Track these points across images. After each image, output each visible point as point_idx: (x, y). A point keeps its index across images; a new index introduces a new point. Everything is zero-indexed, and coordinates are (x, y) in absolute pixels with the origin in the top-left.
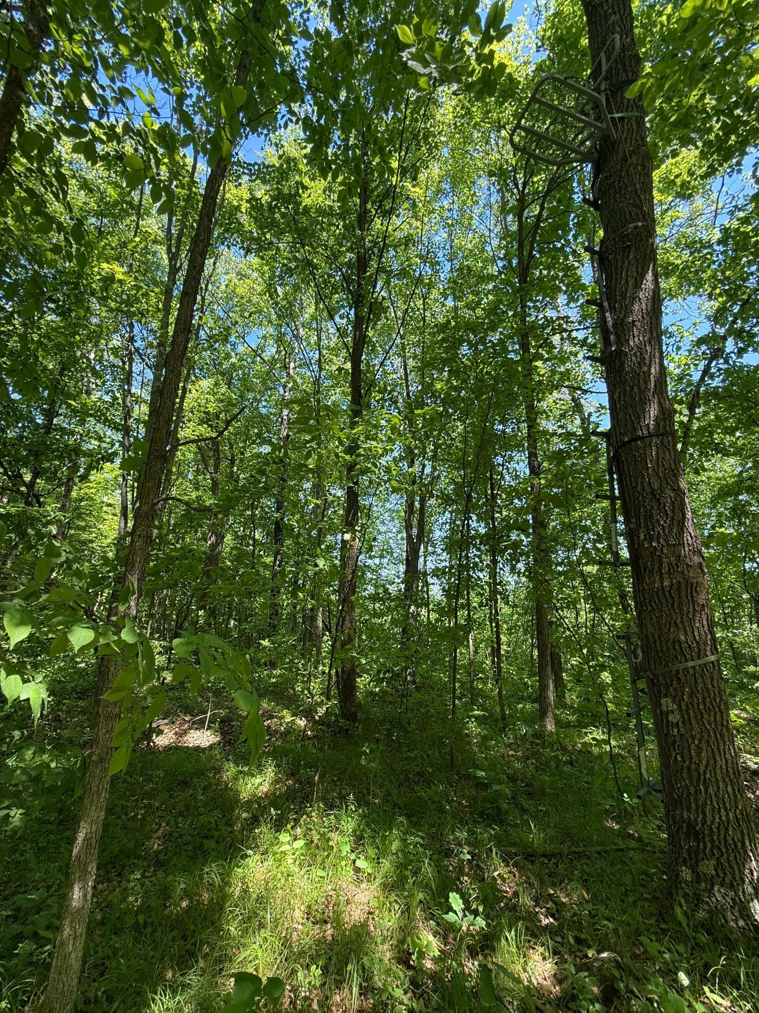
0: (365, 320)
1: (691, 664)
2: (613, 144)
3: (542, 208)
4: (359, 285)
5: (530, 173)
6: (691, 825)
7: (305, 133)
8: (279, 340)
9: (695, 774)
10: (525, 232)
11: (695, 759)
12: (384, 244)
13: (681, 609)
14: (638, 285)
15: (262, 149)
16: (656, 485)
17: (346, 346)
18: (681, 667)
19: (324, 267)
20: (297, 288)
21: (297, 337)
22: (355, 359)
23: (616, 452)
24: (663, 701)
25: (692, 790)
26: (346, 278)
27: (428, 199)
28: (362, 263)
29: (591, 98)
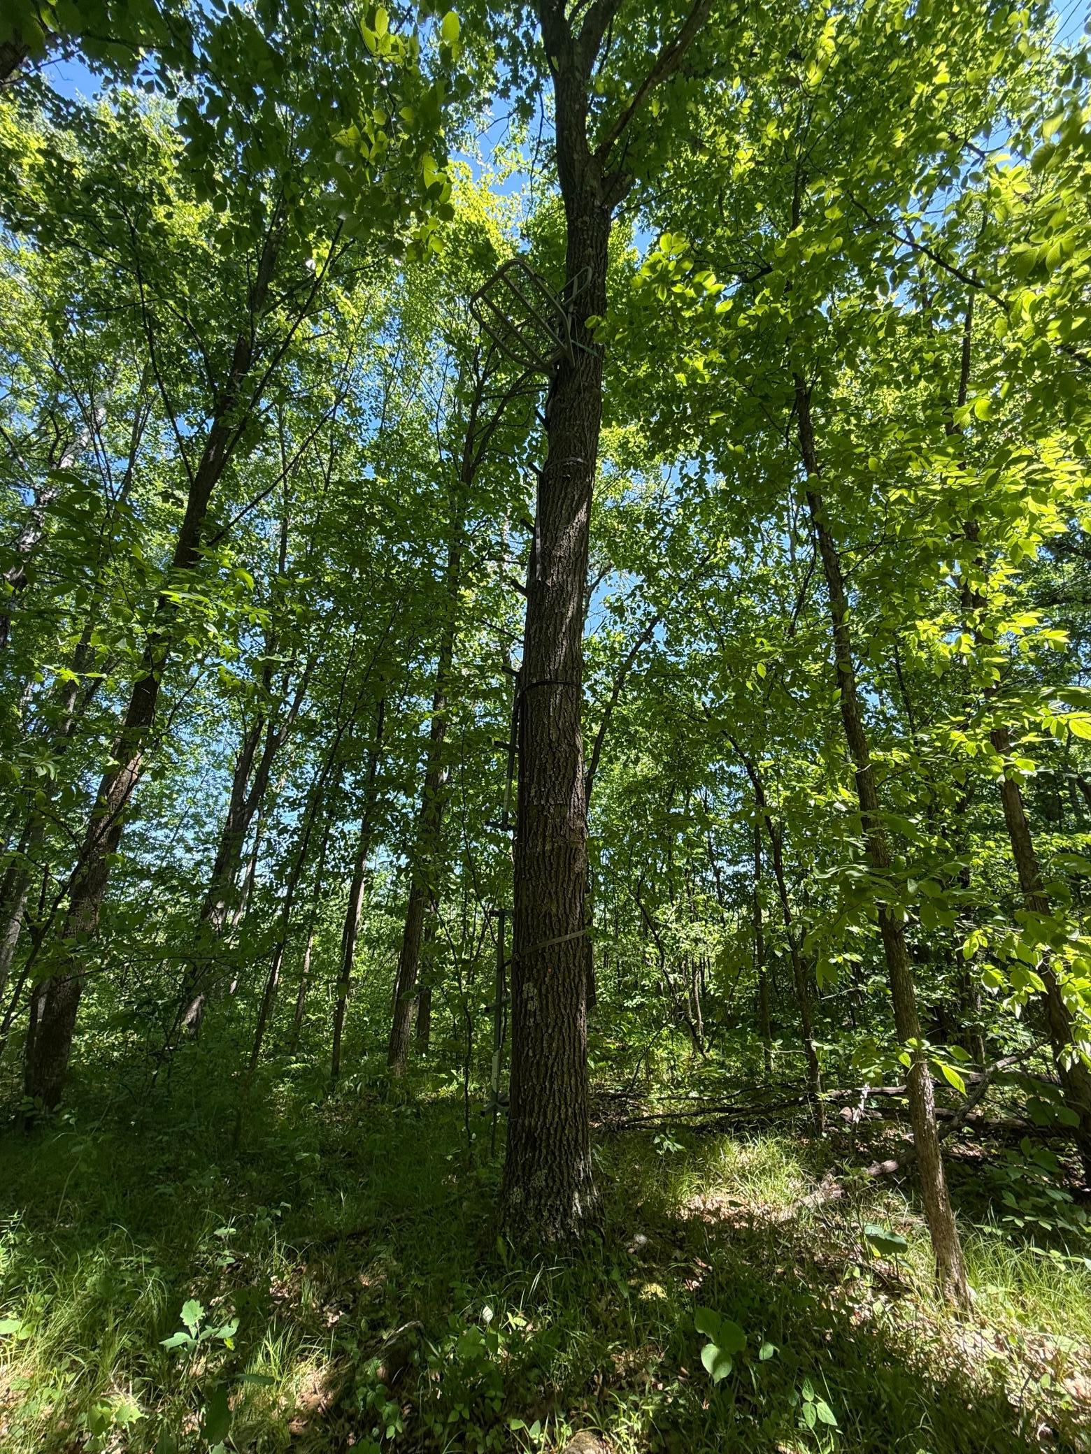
0: (230, 439)
1: (556, 940)
2: (572, 370)
3: (500, 411)
4: (231, 385)
5: (496, 366)
6: (530, 1133)
7: (181, 121)
8: (51, 412)
9: (543, 1069)
10: (477, 428)
11: (546, 1051)
12: (283, 349)
13: (557, 877)
14: (569, 521)
15: (95, 97)
16: (554, 738)
17: (188, 468)
18: (549, 943)
19: (173, 334)
20: (111, 341)
21: (89, 418)
22: (199, 492)
23: (522, 694)
24: (525, 987)
25: (538, 1088)
26: (210, 365)
27: (364, 326)
28: (243, 357)
29: (558, 314)
